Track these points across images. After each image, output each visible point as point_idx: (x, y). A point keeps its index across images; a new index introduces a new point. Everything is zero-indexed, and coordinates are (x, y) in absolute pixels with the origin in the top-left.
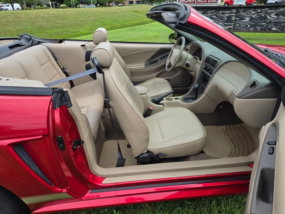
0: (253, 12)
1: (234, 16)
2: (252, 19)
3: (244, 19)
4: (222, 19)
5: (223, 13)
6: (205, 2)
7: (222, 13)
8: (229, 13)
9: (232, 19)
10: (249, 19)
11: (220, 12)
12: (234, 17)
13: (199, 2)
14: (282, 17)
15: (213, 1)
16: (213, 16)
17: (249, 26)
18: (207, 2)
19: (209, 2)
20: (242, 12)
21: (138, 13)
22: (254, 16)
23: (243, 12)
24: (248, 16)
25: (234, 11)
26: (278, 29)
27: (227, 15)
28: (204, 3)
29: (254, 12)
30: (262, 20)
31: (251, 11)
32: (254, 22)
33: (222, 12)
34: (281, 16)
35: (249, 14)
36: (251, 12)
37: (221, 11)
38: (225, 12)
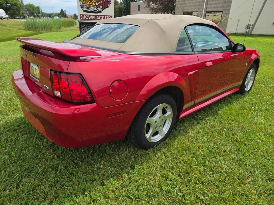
13: (98, 19)
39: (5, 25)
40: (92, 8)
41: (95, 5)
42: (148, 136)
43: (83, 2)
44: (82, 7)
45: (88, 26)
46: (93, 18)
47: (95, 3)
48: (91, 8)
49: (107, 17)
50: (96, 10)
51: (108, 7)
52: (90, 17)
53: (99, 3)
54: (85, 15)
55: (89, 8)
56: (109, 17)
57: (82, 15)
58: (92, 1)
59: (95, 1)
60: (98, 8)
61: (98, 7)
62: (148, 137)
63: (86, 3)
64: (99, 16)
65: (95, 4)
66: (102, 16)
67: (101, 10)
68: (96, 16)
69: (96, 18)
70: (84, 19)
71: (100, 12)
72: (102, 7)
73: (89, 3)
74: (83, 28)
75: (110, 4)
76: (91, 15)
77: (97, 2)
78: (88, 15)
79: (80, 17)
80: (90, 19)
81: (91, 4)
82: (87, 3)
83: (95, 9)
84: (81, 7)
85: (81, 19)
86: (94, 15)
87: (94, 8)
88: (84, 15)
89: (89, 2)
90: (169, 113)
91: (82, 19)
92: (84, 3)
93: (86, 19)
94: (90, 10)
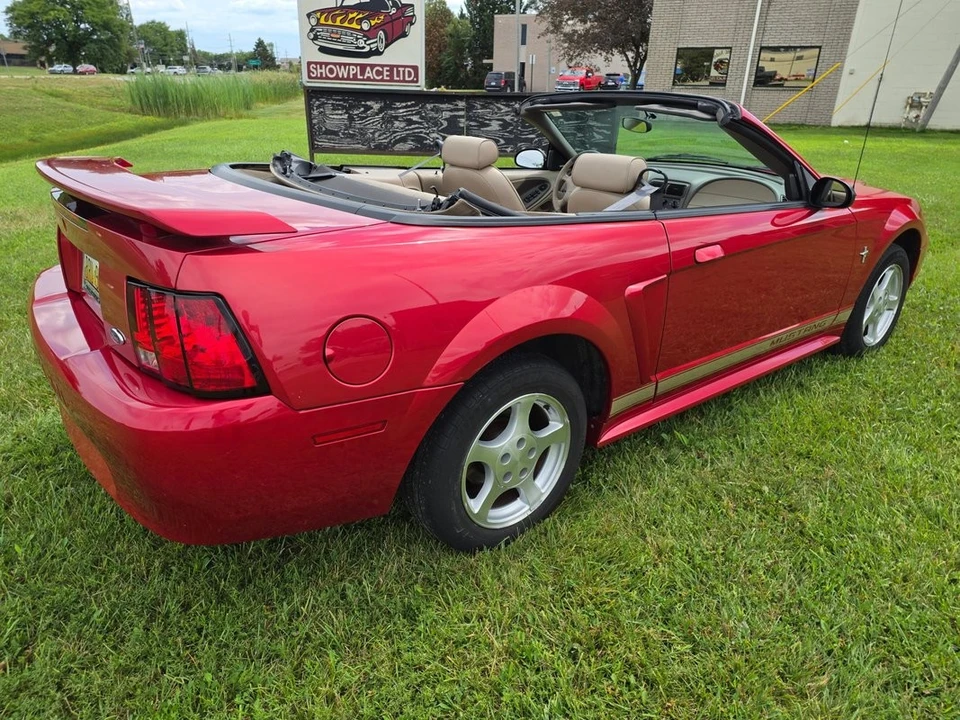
0: (505, 109)
1: (462, 117)
2: (505, 125)
3: (488, 125)
4: (436, 124)
5: (437, 110)
6: (385, 78)
7: (432, 110)
8: (451, 111)
9: (462, 125)
10: (500, 125)
11: (429, 106)
12: (463, 120)
13: (369, 79)
14: (565, 122)
15: (407, 79)
16: (412, 115)
17: (502, 142)
18: (392, 80)
19: (396, 78)
20: (479, 107)
21: (67, 100)
22: (508, 118)
23: (483, 107)
24: (496, 117)
25: (461, 104)
27: (447, 114)
28: (382, 80)
29: (507, 109)
30: (528, 127)
31: (499, 105)
32: (510, 132)
33: (432, 105)
35: (496, 113)
36: (500, 109)
37: (429, 103)
38: (441, 106)
40: (350, 39)
41: (362, 30)
42: (475, 505)
43: (318, 20)
44: (316, 38)
45: (337, 100)
46: (352, 73)
48: (345, 38)
49: (401, 69)
50: (364, 48)
51: (404, 35)
52: (343, 72)
53: (373, 23)
54: (327, 64)
55: (338, 41)
56: (407, 69)
57: (316, 63)
58: (351, 16)
59: (361, 16)
60: (369, 39)
61: (368, 35)
62: (476, 511)
63: (330, 22)
64: (372, 66)
65: (359, 27)
66: (382, 66)
67: (381, 47)
68: (363, 67)
69: (363, 73)
70: (322, 78)
71: (377, 53)
72: (383, 36)
73: (338, 23)
74: (318, 107)
75: (412, 24)
76: (345, 65)
77: (367, 18)
78: (335, 64)
79: (309, 71)
80: (343, 79)
81: (346, 24)
82: (334, 21)
83: (361, 43)
84: (312, 36)
85: (310, 77)
86: (356, 65)
87: (357, 39)
88: (321, 64)
89: (339, 19)
90: (556, 424)
91: (316, 78)
92: (322, 21)
93: (327, 78)
94: (341, 48)
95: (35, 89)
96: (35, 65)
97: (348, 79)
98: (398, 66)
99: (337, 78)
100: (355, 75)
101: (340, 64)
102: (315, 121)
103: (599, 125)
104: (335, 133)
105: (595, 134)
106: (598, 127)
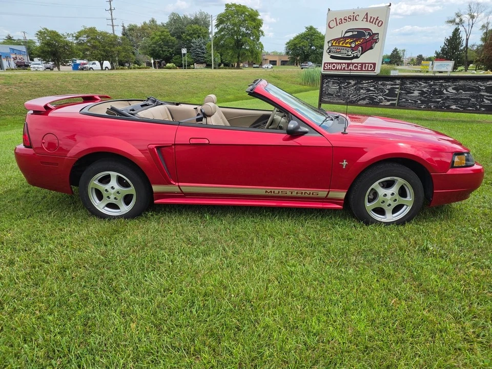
0: (424, 85)
1: (398, 88)
2: (422, 93)
3: (412, 93)
4: (382, 92)
5: (384, 85)
6: (359, 69)
7: (381, 84)
8: (392, 85)
9: (396, 92)
10: (419, 93)
11: (380, 83)
12: (398, 90)
13: (350, 70)
14: (463, 92)
15: (369, 69)
16: (370, 87)
17: (419, 102)
18: (362, 70)
19: (363, 69)
20: (408, 83)
22: (425, 90)
23: (411, 83)
24: (418, 89)
25: (398, 82)
26: (458, 107)
27: (389, 87)
28: (357, 70)
29: (425, 85)
30: (437, 95)
31: (420, 83)
32: (425, 97)
33: (382, 82)
34: (461, 91)
35: (418, 87)
36: (421, 84)
37: (380, 81)
38: (387, 82)
39: (280, 77)
40: (344, 51)
41: (351, 47)
43: (332, 44)
44: (330, 52)
45: (335, 80)
46: (343, 67)
47: (351, 43)
48: (342, 51)
49: (367, 65)
50: (350, 55)
51: (372, 48)
52: (339, 67)
53: (357, 43)
54: (332, 63)
55: (339, 53)
56: (370, 65)
57: (328, 63)
58: (347, 41)
59: (352, 41)
60: (353, 51)
63: (337, 45)
64: (353, 64)
65: (350, 46)
66: (358, 63)
67: (359, 54)
68: (348, 64)
69: (348, 67)
70: (329, 70)
71: (357, 57)
72: (361, 50)
73: (341, 45)
74: (327, 83)
75: (376, 42)
76: (340, 63)
77: (355, 41)
78: (336, 63)
79: (324, 67)
80: (339, 70)
81: (344, 45)
82: (339, 44)
83: (350, 53)
84: (328, 51)
85: (324, 69)
86: (345, 63)
87: (348, 51)
88: (330, 63)
89: (341, 43)
91: (327, 70)
92: (334, 44)
93: (332, 70)
94: (340, 56)
95: (270, 75)
96: (294, 65)
97: (341, 70)
98: (365, 63)
99: (336, 70)
100: (344, 68)
101: (338, 63)
102: (324, 89)
103: (488, 94)
104: (332, 95)
105: (485, 100)
106: (487, 96)
